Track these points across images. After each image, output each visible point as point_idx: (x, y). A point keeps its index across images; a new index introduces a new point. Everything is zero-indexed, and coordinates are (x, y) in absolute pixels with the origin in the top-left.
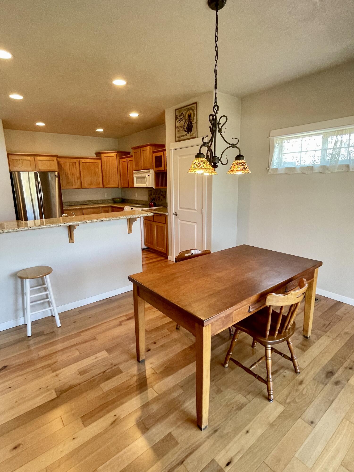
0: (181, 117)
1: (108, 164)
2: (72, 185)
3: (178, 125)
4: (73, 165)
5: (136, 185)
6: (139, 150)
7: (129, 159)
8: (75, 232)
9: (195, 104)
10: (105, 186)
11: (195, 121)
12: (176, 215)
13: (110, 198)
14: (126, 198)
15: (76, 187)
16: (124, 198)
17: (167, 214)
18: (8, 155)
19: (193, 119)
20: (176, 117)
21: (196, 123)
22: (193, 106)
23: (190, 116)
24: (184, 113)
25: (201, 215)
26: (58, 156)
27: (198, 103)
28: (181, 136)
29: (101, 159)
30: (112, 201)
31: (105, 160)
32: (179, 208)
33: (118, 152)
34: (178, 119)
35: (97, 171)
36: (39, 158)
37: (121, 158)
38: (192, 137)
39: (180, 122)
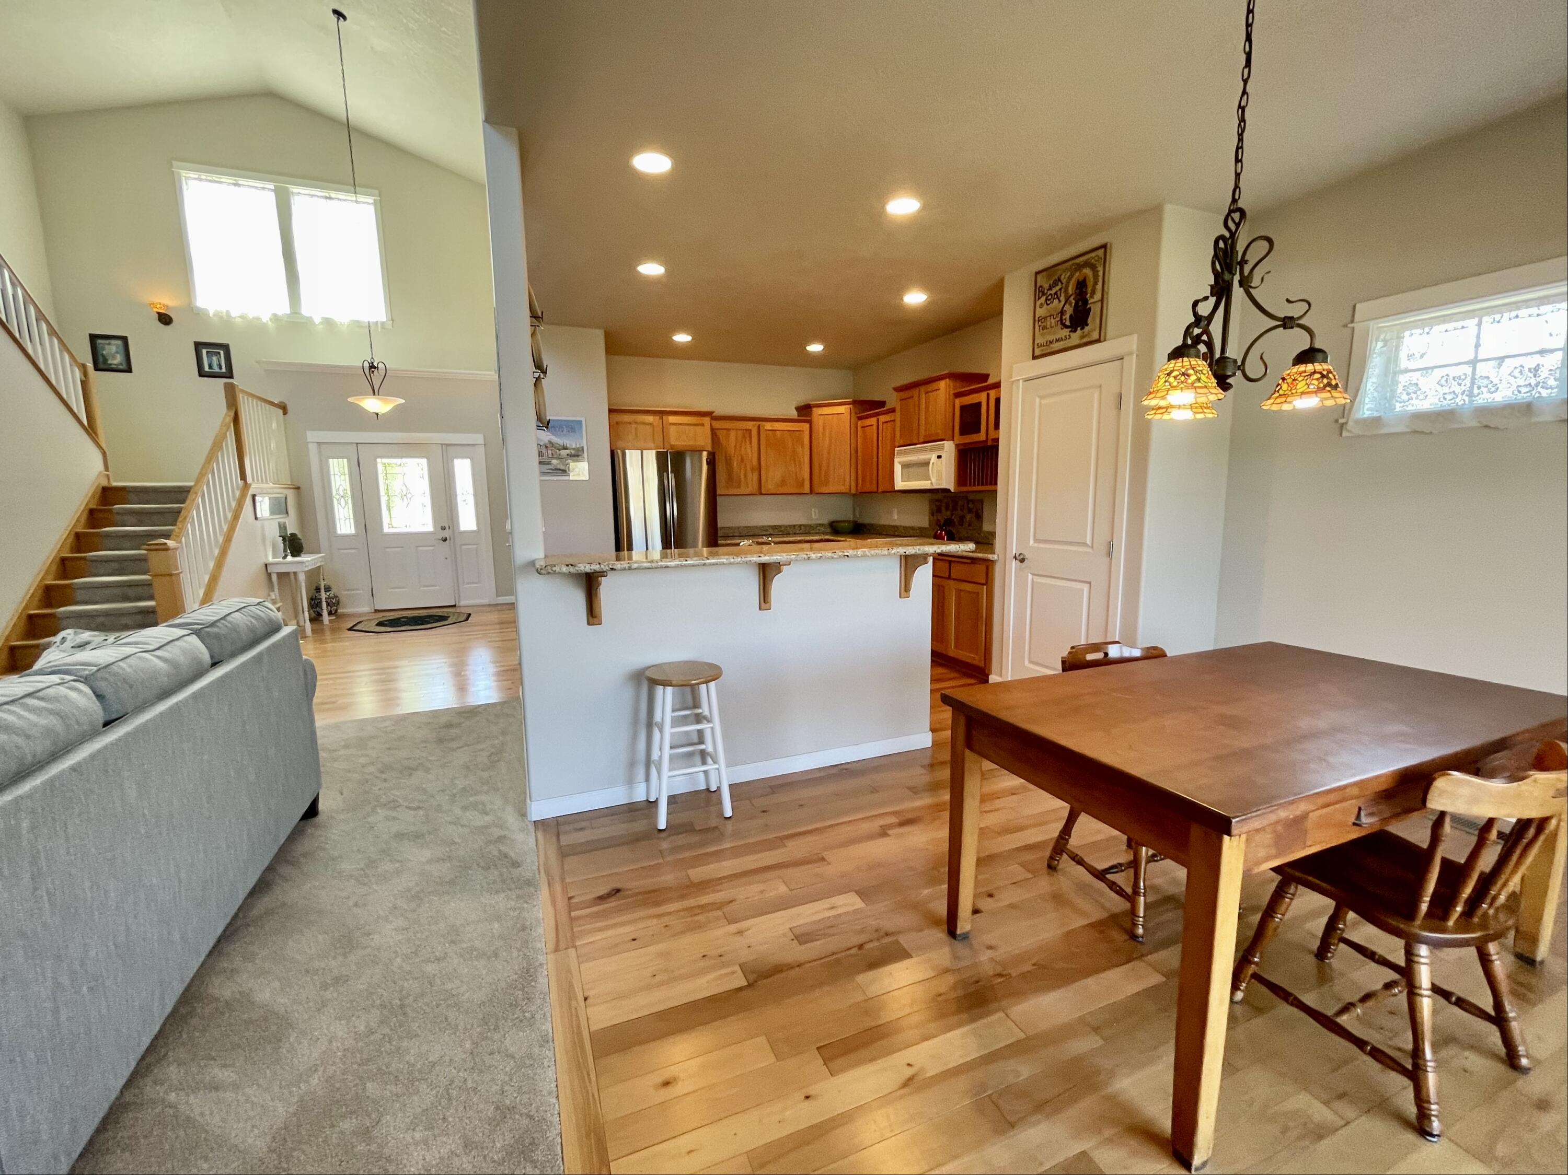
0: (1053, 292)
1: (827, 434)
2: (739, 487)
3: (1040, 312)
4: (744, 437)
5: (900, 484)
6: (915, 392)
7: (883, 418)
8: (778, 584)
9: (1102, 251)
10: (816, 490)
11: (1098, 296)
12: (1022, 561)
13: (825, 520)
14: (867, 520)
15: (748, 491)
16: (860, 521)
17: (990, 557)
18: (611, 411)
19: (1093, 292)
20: (1039, 292)
21: (1102, 300)
22: (1093, 255)
23: (1082, 285)
24: (1064, 278)
25: (1107, 560)
26: (714, 414)
27: (1111, 247)
28: (1051, 342)
29: (810, 422)
30: (829, 530)
31: (821, 423)
32: (1032, 542)
33: (855, 403)
34: (1043, 299)
35: (799, 450)
36: (672, 419)
37: (860, 418)
38: (1085, 340)
39: (1048, 302)
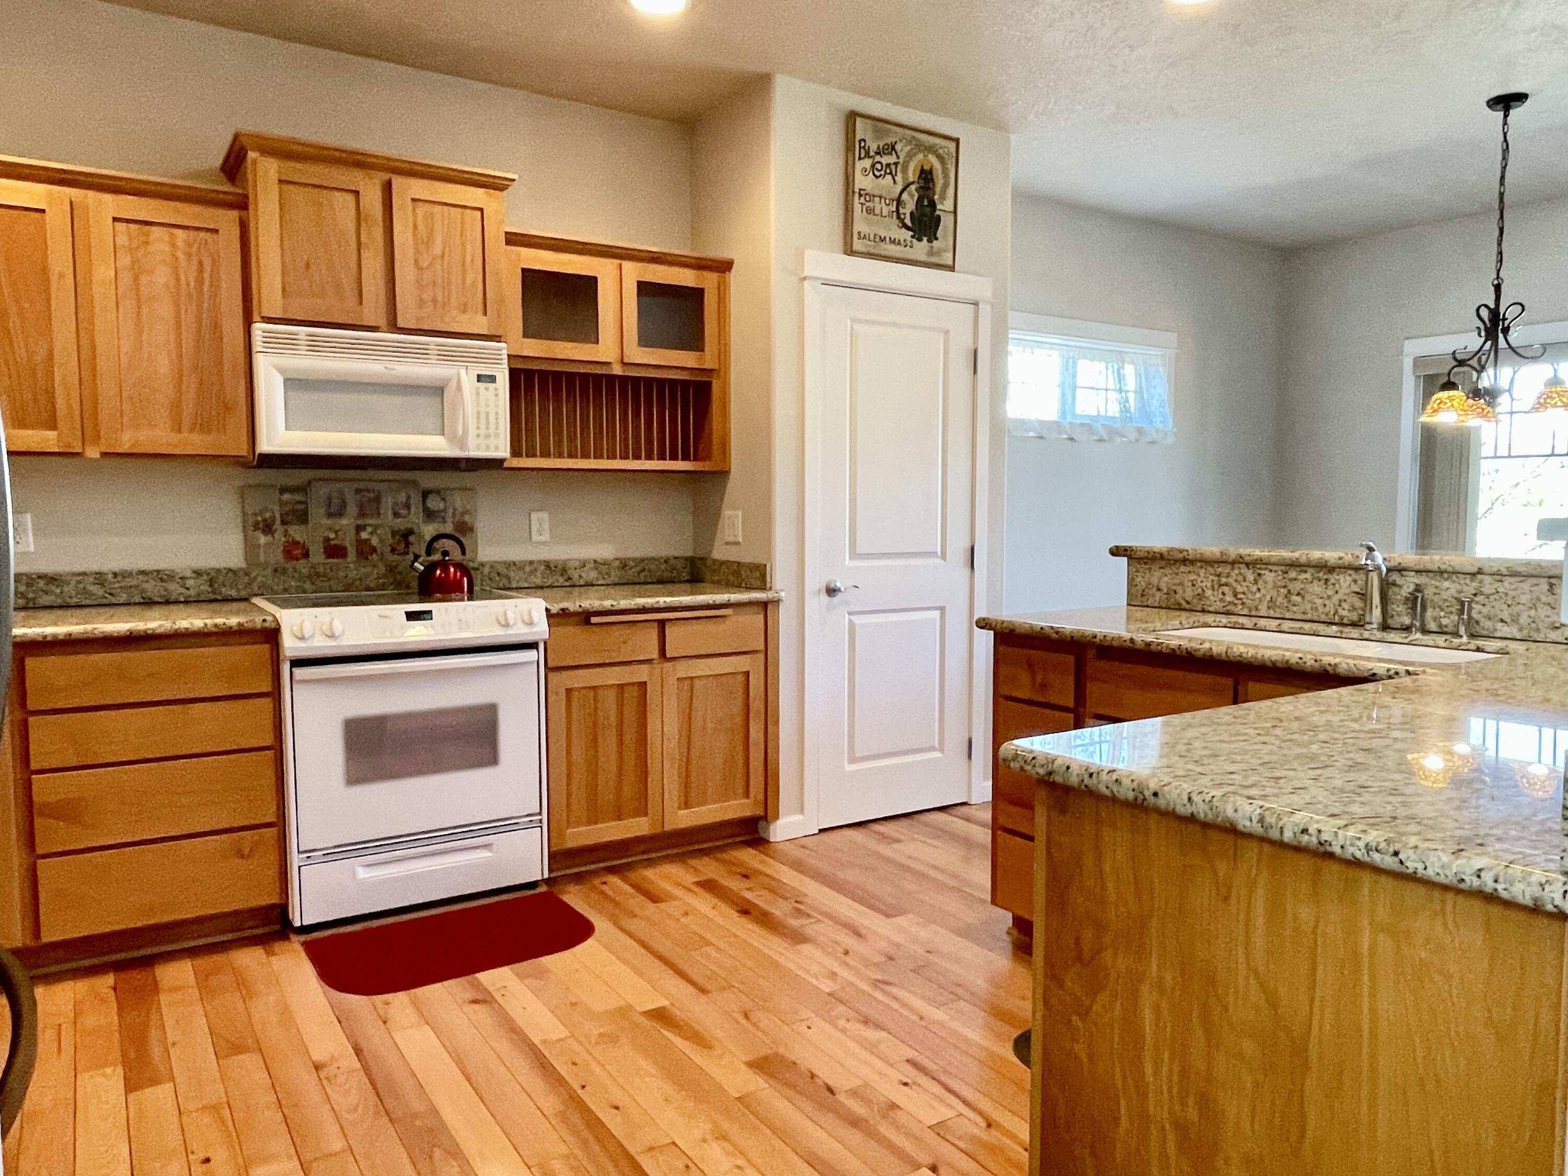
0: (883, 160)
3: (863, 183)
5: (281, 434)
9: (953, 144)
11: (949, 206)
19: (943, 197)
21: (955, 213)
22: (941, 142)
23: (926, 176)
24: (901, 149)
25: (968, 570)
28: (883, 240)
32: (848, 560)
34: (867, 163)
39: (877, 173)
